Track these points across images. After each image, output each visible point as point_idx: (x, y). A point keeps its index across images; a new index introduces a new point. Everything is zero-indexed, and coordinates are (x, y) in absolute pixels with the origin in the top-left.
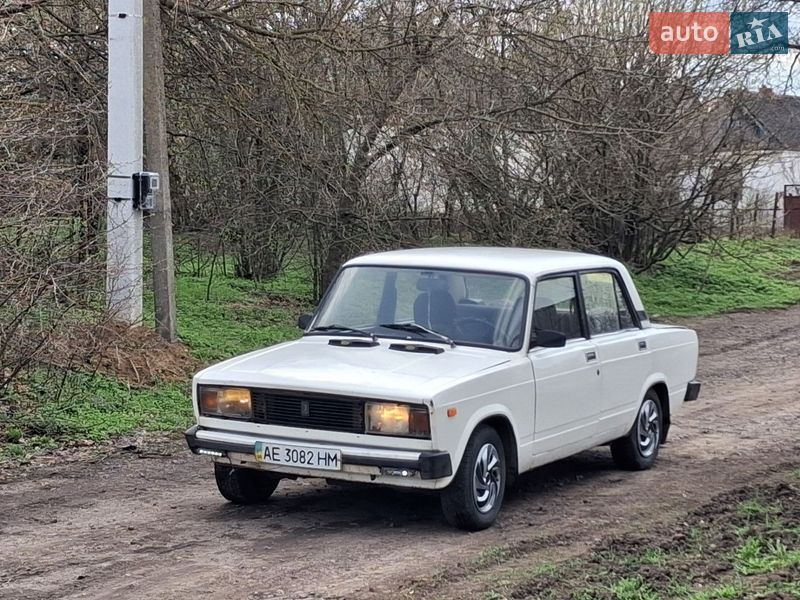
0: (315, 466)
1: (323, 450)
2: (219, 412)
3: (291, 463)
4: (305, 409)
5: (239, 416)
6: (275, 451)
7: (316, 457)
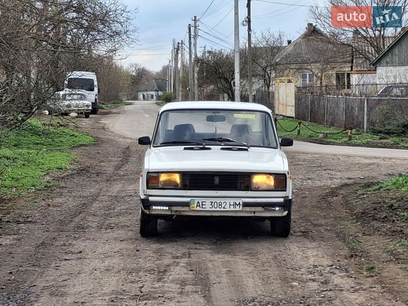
0: (228, 209)
2: (160, 186)
3: (213, 209)
4: (217, 180)
5: (173, 187)
6: (203, 203)
7: (228, 204)
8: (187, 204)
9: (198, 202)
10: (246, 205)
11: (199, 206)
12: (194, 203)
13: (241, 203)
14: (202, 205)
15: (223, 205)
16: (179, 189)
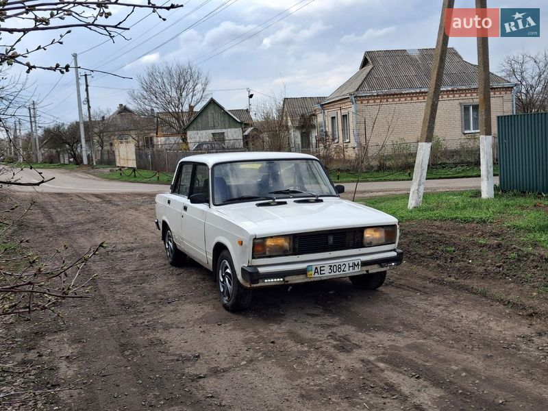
0: (347, 272)
1: (350, 261)
2: (268, 253)
3: (333, 273)
4: (331, 239)
5: (279, 253)
6: (322, 269)
7: (347, 266)
8: (303, 272)
9: (316, 268)
10: (364, 264)
11: (318, 272)
12: (312, 270)
13: (360, 263)
14: (321, 270)
15: (342, 268)
16: (289, 255)
